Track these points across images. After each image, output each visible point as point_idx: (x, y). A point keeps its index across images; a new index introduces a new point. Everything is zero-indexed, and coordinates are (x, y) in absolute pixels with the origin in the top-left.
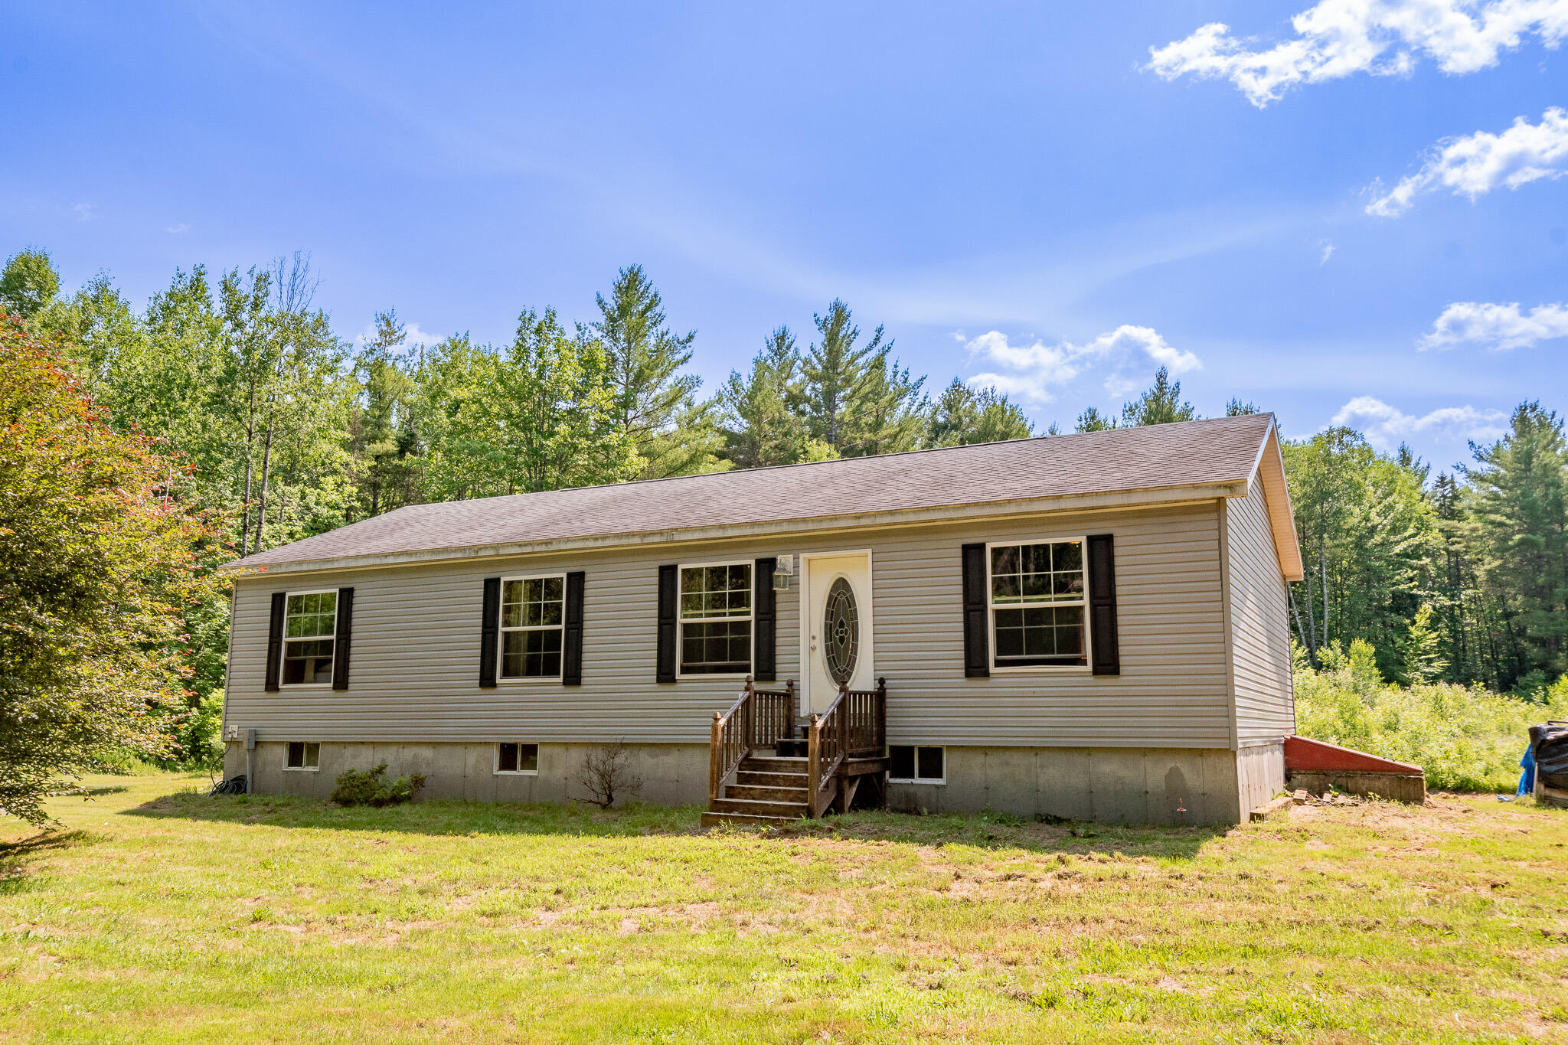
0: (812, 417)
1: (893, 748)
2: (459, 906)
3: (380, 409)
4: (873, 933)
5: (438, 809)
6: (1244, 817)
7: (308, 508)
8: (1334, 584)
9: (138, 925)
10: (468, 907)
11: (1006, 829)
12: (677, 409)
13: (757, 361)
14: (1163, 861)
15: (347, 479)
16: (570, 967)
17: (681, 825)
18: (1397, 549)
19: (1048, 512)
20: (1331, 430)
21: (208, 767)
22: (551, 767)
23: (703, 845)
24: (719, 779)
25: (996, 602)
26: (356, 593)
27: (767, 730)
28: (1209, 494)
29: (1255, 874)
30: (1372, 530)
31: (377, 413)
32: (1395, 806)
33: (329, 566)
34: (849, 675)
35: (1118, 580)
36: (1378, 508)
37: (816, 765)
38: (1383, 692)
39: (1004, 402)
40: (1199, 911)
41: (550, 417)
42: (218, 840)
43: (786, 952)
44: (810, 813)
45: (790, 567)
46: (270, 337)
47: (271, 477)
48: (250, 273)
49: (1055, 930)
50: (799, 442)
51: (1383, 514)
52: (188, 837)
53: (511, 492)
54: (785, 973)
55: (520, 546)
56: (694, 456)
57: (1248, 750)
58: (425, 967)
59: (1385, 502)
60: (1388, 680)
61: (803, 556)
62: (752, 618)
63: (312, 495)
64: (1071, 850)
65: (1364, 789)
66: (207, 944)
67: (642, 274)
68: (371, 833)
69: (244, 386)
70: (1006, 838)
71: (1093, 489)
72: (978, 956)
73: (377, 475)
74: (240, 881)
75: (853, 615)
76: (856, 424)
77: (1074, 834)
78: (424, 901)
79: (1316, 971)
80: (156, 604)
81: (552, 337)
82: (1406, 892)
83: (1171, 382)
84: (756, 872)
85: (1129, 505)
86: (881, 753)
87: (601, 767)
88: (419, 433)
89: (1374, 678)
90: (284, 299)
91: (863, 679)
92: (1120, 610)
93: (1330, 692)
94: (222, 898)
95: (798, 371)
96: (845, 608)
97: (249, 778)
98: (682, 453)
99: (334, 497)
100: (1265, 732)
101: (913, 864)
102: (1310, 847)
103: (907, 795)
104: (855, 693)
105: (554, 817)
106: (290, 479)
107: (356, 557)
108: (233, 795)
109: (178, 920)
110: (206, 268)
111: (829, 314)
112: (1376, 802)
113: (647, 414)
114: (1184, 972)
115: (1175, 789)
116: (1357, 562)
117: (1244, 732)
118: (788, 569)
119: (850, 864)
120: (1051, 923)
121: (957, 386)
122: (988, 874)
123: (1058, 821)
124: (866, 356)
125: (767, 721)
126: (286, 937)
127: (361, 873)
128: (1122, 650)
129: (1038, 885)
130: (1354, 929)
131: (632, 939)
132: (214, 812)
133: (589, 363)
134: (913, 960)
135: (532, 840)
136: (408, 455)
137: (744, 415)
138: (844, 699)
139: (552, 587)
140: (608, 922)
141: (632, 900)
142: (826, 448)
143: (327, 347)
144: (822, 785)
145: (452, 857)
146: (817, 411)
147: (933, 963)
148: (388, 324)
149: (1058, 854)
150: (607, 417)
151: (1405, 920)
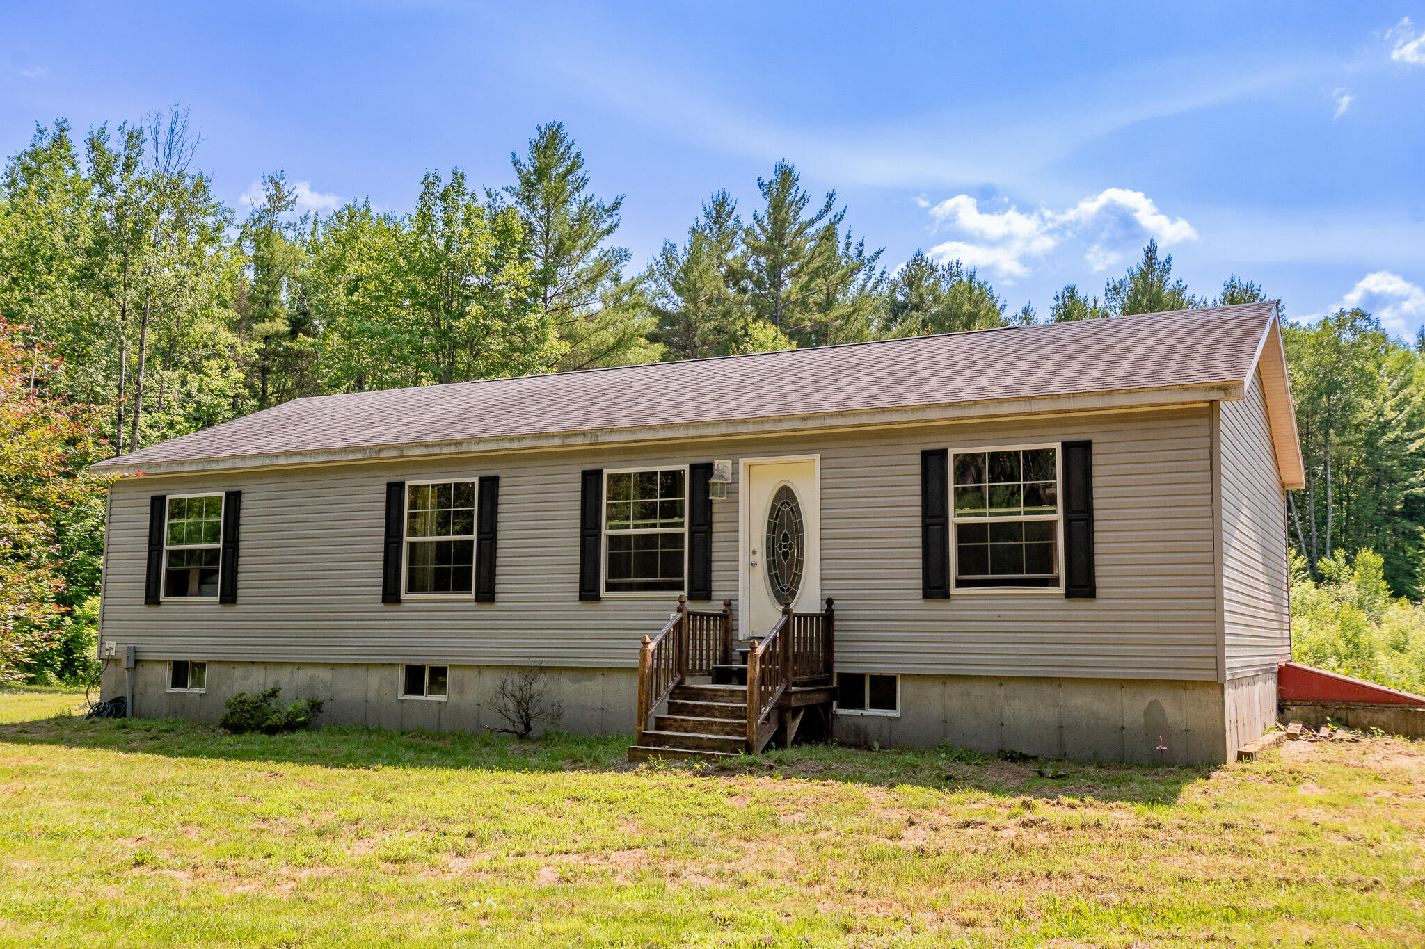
0: (754, 295)
1: (842, 676)
2: (362, 851)
3: (268, 283)
4: (817, 887)
5: (337, 737)
6: (1231, 756)
7: (189, 395)
8: (1340, 486)
9: (9, 869)
10: (371, 852)
11: (966, 768)
12: (603, 285)
13: (693, 231)
14: (1140, 807)
15: (232, 363)
16: (483, 923)
17: (607, 760)
18: (1413, 447)
19: (1019, 415)
20: (1343, 313)
21: (84, 682)
22: (461, 693)
23: (629, 783)
24: (648, 710)
25: (959, 515)
26: (244, 497)
27: (701, 654)
28: (1200, 396)
29: (1241, 823)
30: (1385, 426)
31: (266, 288)
32: (1400, 742)
33: (214, 466)
34: (793, 594)
35: (1097, 492)
36: (1392, 402)
37: (756, 696)
38: (1391, 607)
39: (972, 278)
40: (1177, 866)
41: (460, 294)
42: (94, 770)
43: (721, 909)
44: (749, 749)
45: (728, 474)
46: (144, 203)
47: (148, 360)
48: (121, 129)
49: (1017, 886)
50: (740, 323)
51: (1398, 407)
52: (63, 767)
53: (416, 382)
54: (719, 933)
55: (427, 446)
56: (622, 339)
57: (1237, 682)
58: (323, 921)
59: (1401, 395)
60: (1397, 592)
61: (742, 461)
62: (685, 530)
63: (194, 380)
64: (1037, 794)
65: (1365, 722)
66: (85, 892)
67: (563, 132)
68: (264, 765)
69: (117, 258)
70: (966, 779)
71: (1069, 389)
72: (931, 915)
73: (267, 358)
74: (120, 818)
75: (799, 527)
76: (804, 304)
77: (1041, 775)
78: (322, 845)
79: (1306, 938)
80: (22, 510)
81: (461, 203)
82: (1410, 846)
83: (1161, 257)
84: (688, 815)
85: (1110, 408)
86: (828, 681)
87: (517, 694)
88: (313, 313)
89: (1381, 592)
90: (161, 159)
91: (809, 600)
92: (1097, 526)
93: (1331, 607)
94: (101, 838)
95: (740, 243)
96: (789, 519)
97: (128, 700)
98: (609, 337)
99: (220, 383)
100: (1257, 660)
101: (862, 807)
102: (1304, 792)
103: (857, 727)
104: (799, 616)
105: (466, 748)
106: (170, 362)
107: (244, 457)
108: (111, 719)
109: (52, 864)
110: (70, 123)
111: (775, 178)
112: (1379, 738)
113: (569, 292)
114: (1159, 937)
115: (1155, 726)
116: (1366, 461)
117: (1232, 662)
118: (726, 475)
119: (793, 807)
120: (1014, 878)
121: (918, 259)
122: (945, 820)
123: (1024, 758)
124: (816, 226)
125: (701, 645)
126: (171, 884)
127: (252, 810)
128: (1099, 570)
129: (1000, 833)
130: (1349, 889)
131: (550, 891)
132: (91, 738)
133: (504, 233)
134: (859, 922)
135: (442, 774)
136: (301, 337)
137: (679, 292)
138: (787, 622)
139: (463, 492)
140: (524, 871)
141: (551, 846)
142: (771, 330)
143: (208, 215)
144: (762, 717)
145: (353, 794)
146: (760, 288)
147: (882, 924)
148: (277, 187)
149: (1023, 798)
150: (524, 296)
151: (1406, 880)
